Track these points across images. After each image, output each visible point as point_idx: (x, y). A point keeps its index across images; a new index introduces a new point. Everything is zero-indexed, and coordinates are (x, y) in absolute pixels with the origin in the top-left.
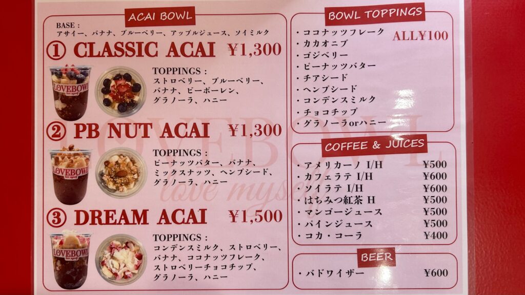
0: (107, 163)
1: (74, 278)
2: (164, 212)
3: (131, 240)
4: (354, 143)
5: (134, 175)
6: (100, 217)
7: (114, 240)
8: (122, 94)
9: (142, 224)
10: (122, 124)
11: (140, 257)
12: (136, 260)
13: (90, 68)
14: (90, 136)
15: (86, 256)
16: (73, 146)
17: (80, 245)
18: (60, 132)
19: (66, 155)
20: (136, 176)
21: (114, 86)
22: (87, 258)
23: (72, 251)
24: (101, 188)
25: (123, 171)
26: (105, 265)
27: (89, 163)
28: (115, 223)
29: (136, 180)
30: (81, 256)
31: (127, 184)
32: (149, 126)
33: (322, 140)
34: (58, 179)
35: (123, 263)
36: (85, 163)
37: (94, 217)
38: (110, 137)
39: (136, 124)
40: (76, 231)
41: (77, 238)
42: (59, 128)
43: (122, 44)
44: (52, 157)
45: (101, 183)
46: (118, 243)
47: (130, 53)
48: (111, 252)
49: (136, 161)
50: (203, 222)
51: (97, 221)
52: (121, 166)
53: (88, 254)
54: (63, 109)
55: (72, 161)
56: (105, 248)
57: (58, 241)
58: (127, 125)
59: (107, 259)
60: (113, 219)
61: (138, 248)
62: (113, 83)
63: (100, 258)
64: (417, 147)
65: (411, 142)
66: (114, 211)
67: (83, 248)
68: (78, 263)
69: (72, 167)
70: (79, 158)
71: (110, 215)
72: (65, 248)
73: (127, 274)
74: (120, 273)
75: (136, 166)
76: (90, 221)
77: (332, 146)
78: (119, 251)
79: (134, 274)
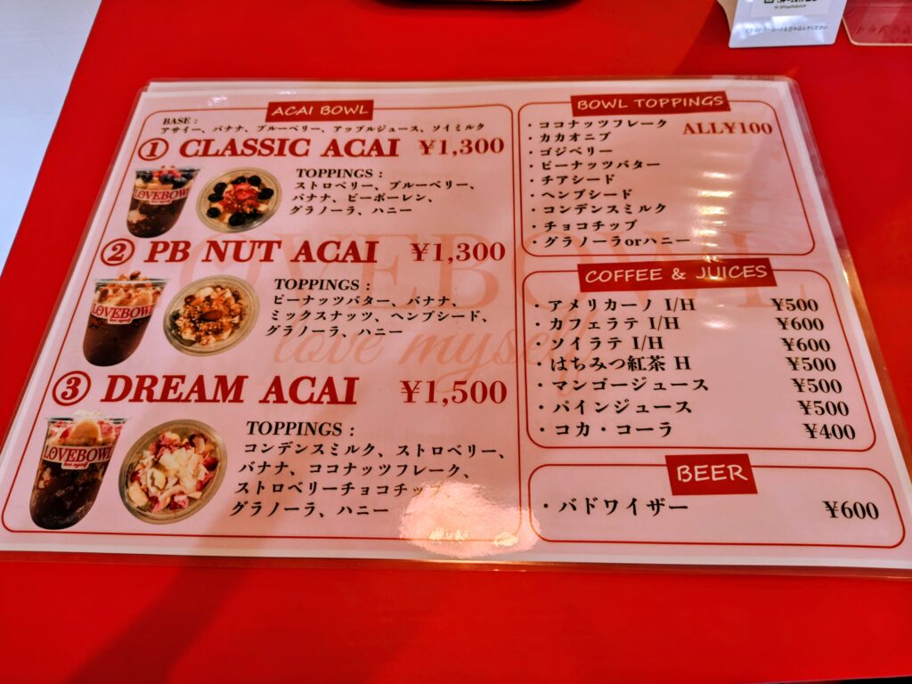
0: (190, 300)
1: (69, 504)
2: (277, 382)
3: (202, 431)
4: (638, 271)
5: (233, 317)
6: (153, 388)
7: (168, 431)
8: (241, 202)
9: (230, 401)
10: (231, 242)
11: (212, 465)
12: (203, 470)
13: (198, 170)
14: (172, 259)
15: (105, 460)
16: (139, 274)
17: (100, 439)
18: (124, 253)
19: (121, 287)
20: (236, 320)
21: (230, 192)
22: (106, 465)
23: (80, 450)
24: (168, 338)
25: (216, 311)
26: (139, 479)
27: (159, 299)
28: (178, 400)
29: (236, 326)
30: (96, 461)
31: (217, 332)
32: (275, 246)
33: (579, 266)
34: (95, 324)
35: (176, 476)
36: (151, 298)
37: (142, 389)
38: (207, 260)
39: (254, 242)
40: (99, 413)
41: (98, 426)
42: (123, 247)
43: (256, 141)
44: (97, 289)
45: (170, 330)
46: (174, 437)
47: (265, 152)
48: (156, 454)
49: (242, 295)
50: (349, 400)
51: (144, 394)
52: (214, 303)
53: (109, 457)
54: (139, 222)
55: (130, 296)
56: (146, 447)
57: (59, 431)
58: (239, 245)
59: (144, 467)
60: (175, 392)
61: (213, 447)
62: (230, 187)
63: (131, 465)
64: (756, 277)
65: (741, 270)
66: (183, 378)
67: (104, 444)
68: (85, 475)
69: (126, 304)
70: (142, 291)
71: (173, 384)
72: (70, 445)
73: (177, 499)
74: (164, 498)
75: (240, 304)
76: (131, 395)
77: (597, 275)
78: (172, 452)
79: (191, 500)
